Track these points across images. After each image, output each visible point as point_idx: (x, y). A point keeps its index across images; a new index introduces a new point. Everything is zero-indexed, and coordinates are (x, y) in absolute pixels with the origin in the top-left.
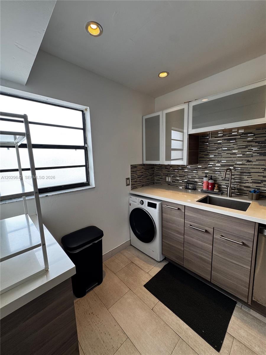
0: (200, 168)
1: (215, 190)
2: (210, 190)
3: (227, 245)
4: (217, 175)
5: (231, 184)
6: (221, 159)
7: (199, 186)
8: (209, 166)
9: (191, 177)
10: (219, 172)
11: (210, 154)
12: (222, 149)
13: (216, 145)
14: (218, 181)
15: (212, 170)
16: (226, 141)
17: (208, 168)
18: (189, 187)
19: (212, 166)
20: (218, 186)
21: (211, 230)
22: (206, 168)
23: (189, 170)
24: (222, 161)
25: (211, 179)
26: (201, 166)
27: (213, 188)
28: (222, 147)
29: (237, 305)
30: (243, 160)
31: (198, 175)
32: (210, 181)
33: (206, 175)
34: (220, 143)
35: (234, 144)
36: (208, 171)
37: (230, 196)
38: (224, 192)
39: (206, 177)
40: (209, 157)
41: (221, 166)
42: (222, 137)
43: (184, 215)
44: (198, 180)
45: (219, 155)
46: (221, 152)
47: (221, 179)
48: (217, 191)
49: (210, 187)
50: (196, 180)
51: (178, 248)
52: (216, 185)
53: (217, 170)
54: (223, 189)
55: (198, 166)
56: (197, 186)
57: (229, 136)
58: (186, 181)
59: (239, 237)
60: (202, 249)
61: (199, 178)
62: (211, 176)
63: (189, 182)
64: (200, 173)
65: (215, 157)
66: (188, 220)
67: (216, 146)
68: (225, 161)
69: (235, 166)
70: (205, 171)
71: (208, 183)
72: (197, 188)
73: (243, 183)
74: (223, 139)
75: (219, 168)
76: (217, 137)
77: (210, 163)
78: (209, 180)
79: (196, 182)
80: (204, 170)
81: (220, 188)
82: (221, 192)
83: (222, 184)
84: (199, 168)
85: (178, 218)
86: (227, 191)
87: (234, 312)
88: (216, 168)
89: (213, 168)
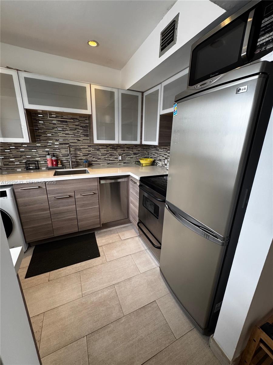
0: (40, 147)
1: (59, 166)
2: (54, 166)
3: (85, 199)
4: (57, 152)
5: (71, 159)
6: (58, 138)
7: (43, 165)
8: (48, 144)
9: (30, 157)
10: (59, 149)
11: (47, 133)
12: (57, 129)
13: (51, 124)
14: (59, 158)
15: (52, 148)
16: (59, 122)
17: (47, 147)
18: (30, 167)
19: (51, 144)
20: (60, 162)
21: (72, 194)
22: (45, 147)
23: (26, 149)
24: (60, 140)
25: (54, 156)
26: (40, 145)
27: (57, 164)
28: (57, 127)
29: (95, 233)
30: (75, 139)
31: (39, 154)
32: (54, 158)
33: (48, 153)
34: (54, 124)
35: (66, 126)
36: (48, 150)
37: (72, 168)
38: (66, 166)
39: (49, 154)
40: (46, 136)
41: (59, 144)
42: (55, 118)
43: (46, 191)
44: (40, 159)
45: (56, 134)
46: (57, 132)
47: (61, 155)
48: (61, 166)
49: (55, 163)
50: (37, 159)
51: (46, 225)
52: (59, 161)
53: (57, 148)
54: (65, 164)
55: (37, 145)
56: (40, 165)
57: (61, 118)
58: (25, 161)
59: (90, 190)
60: (68, 212)
61: (40, 157)
62: (54, 154)
63: (29, 162)
64: (40, 151)
65: (53, 136)
66: (51, 194)
67: (52, 126)
68: (62, 140)
69: (70, 144)
70: (46, 150)
71: (52, 160)
72: (40, 167)
73: (78, 157)
74: (57, 120)
75: (58, 146)
76: (51, 118)
77: (49, 142)
78: (52, 157)
79: (37, 161)
80: (44, 148)
81: (62, 163)
82: (64, 167)
83: (63, 160)
84: (38, 147)
85: (39, 197)
86: (70, 165)
87: (96, 237)
88: (55, 146)
89: (52, 146)
